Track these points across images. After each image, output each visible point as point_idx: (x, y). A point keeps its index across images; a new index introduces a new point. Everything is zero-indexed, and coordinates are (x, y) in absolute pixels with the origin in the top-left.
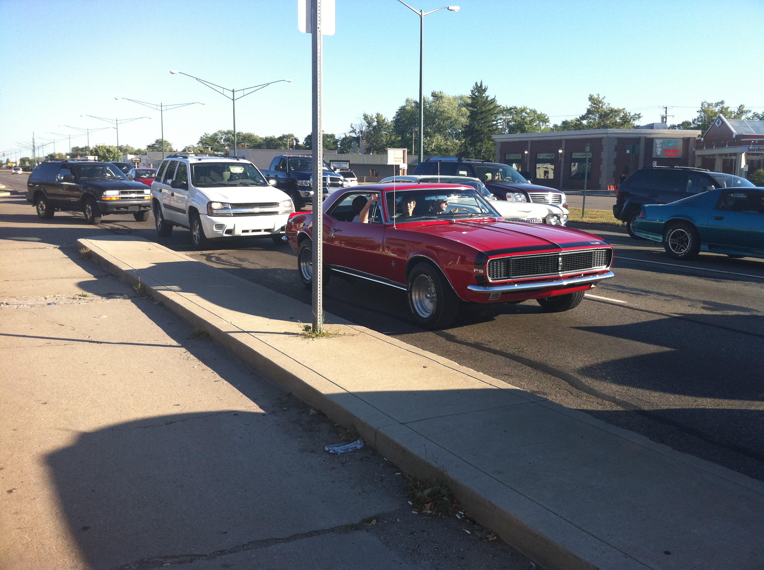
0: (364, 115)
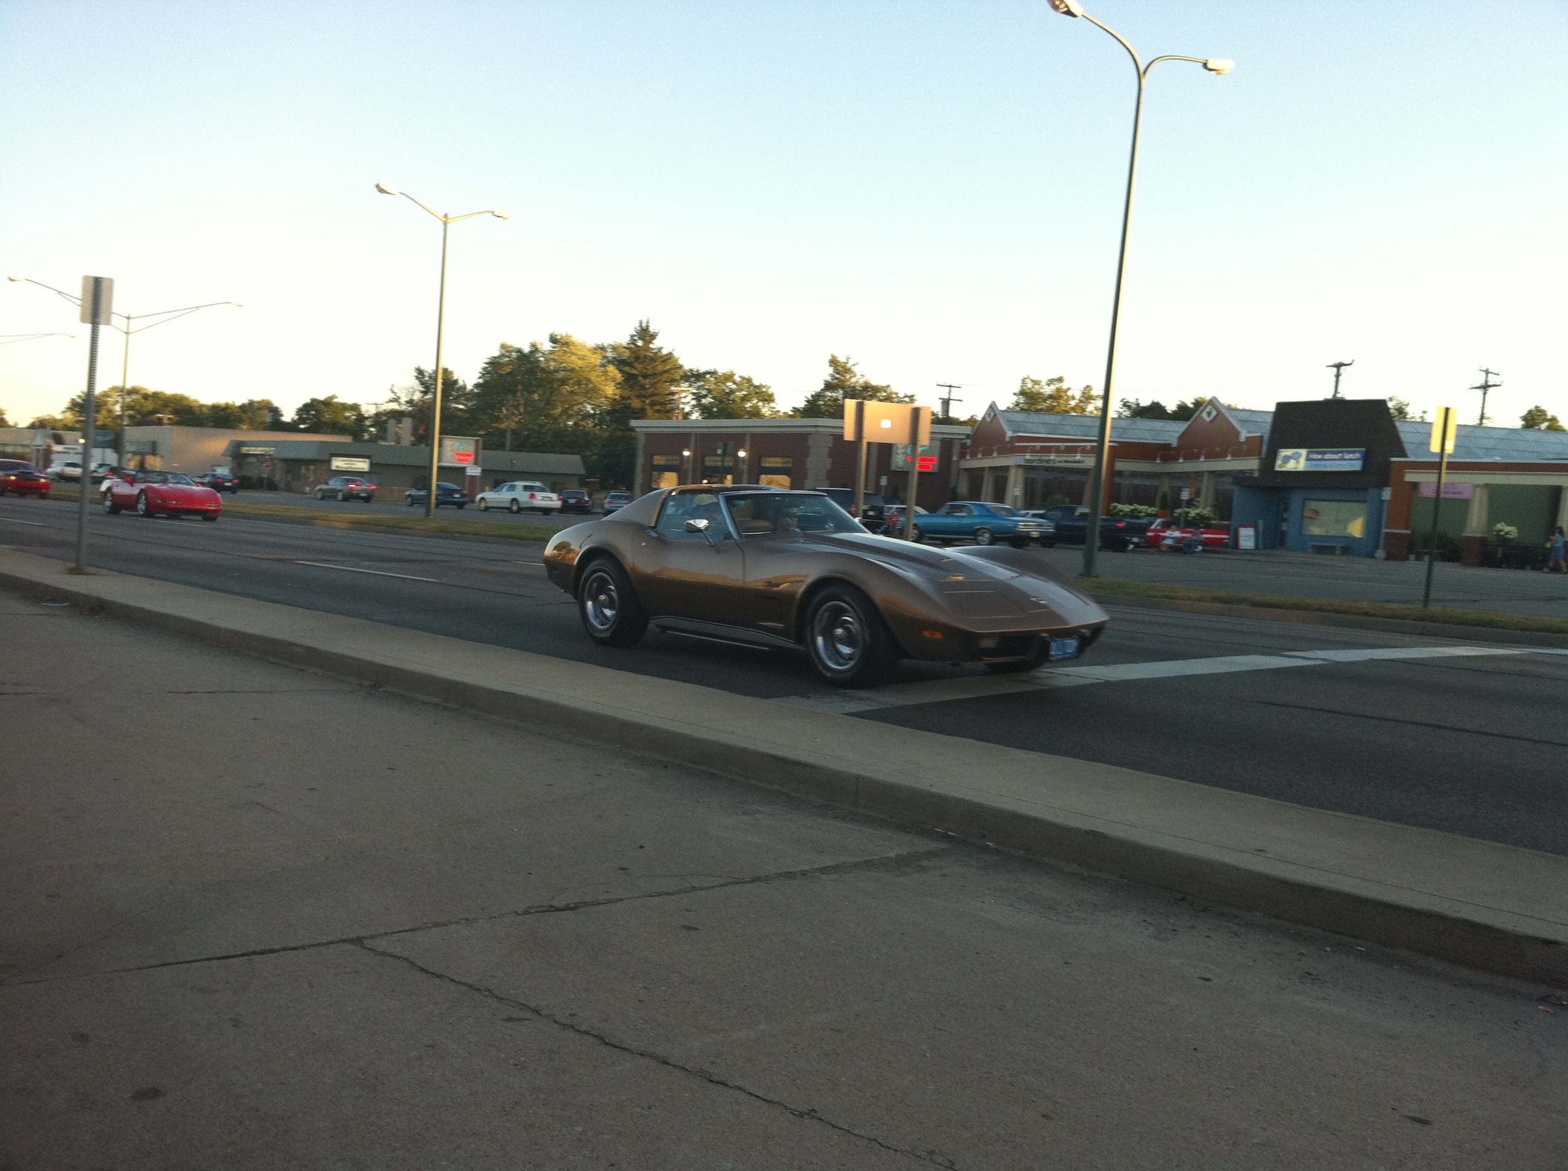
0: (415, 369)
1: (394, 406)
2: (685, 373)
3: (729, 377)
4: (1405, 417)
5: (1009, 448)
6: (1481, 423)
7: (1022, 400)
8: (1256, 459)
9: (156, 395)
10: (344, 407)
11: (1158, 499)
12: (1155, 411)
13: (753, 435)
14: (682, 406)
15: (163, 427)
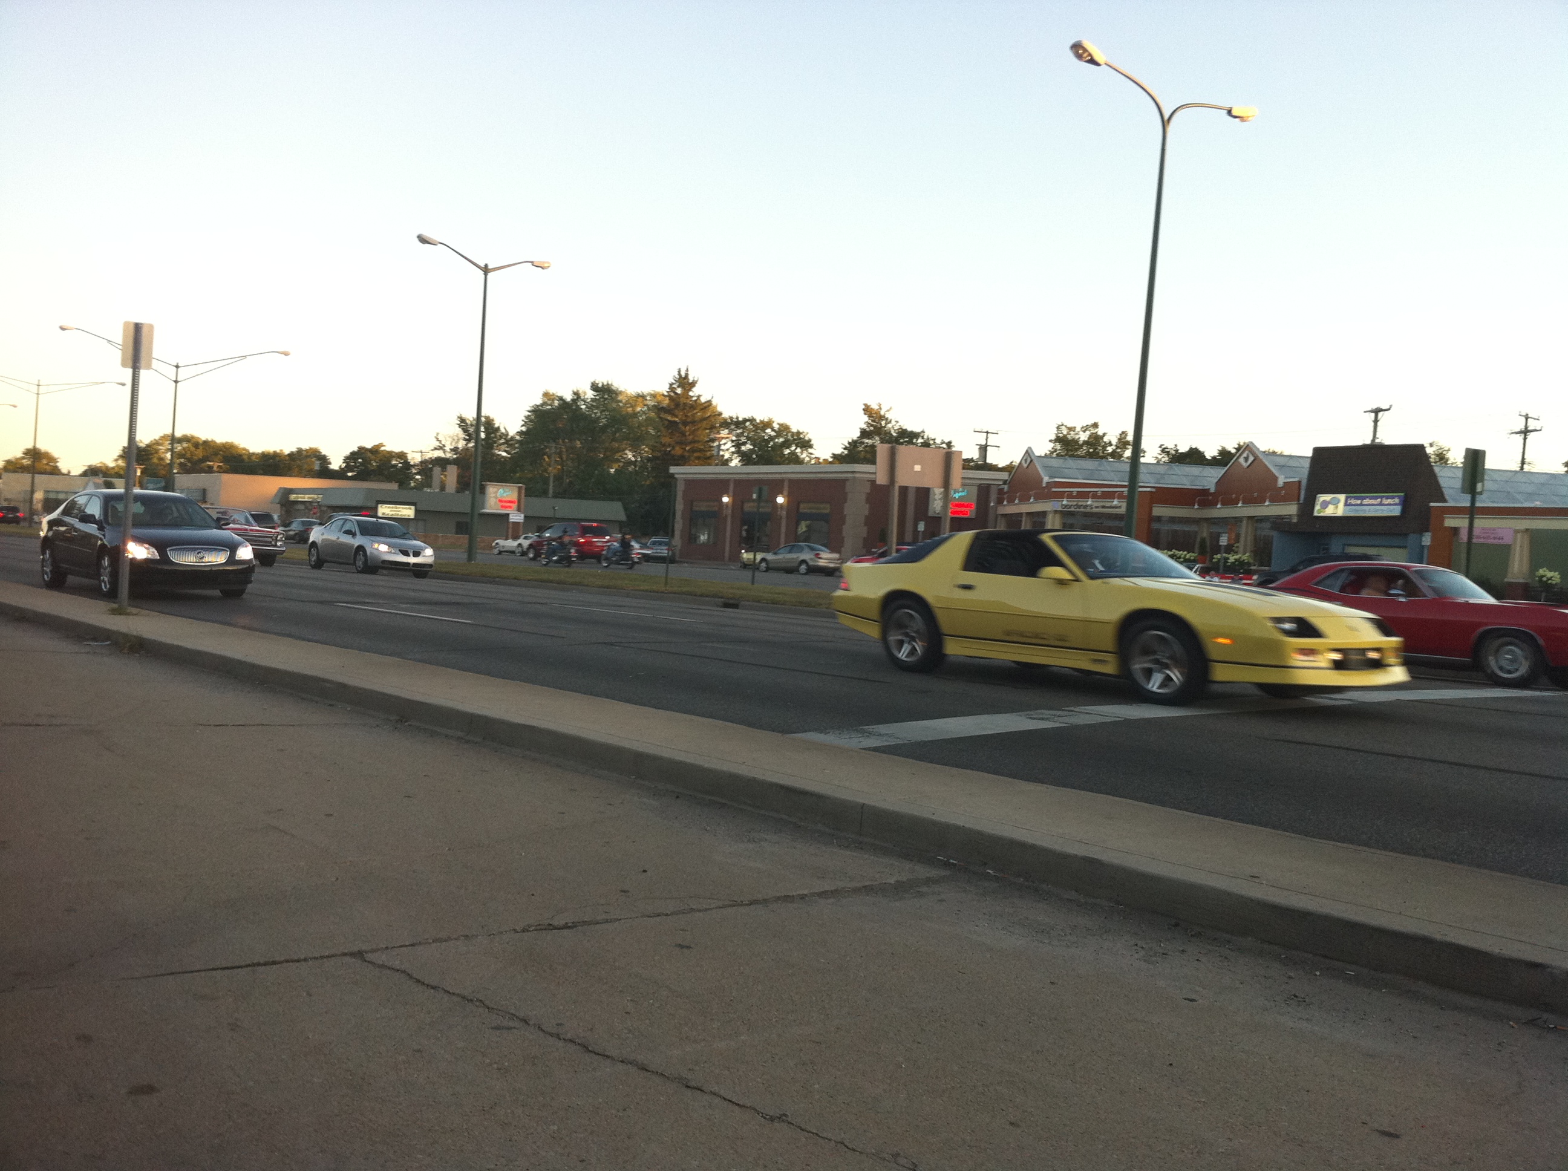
0: (458, 417)
1: (439, 454)
2: (725, 420)
3: (768, 424)
4: (1446, 463)
5: (1046, 493)
6: (1522, 468)
7: (1058, 447)
8: (1295, 504)
9: (206, 442)
10: (391, 455)
11: (1197, 546)
12: (1194, 457)
13: (791, 481)
14: (721, 453)
15: (214, 474)
